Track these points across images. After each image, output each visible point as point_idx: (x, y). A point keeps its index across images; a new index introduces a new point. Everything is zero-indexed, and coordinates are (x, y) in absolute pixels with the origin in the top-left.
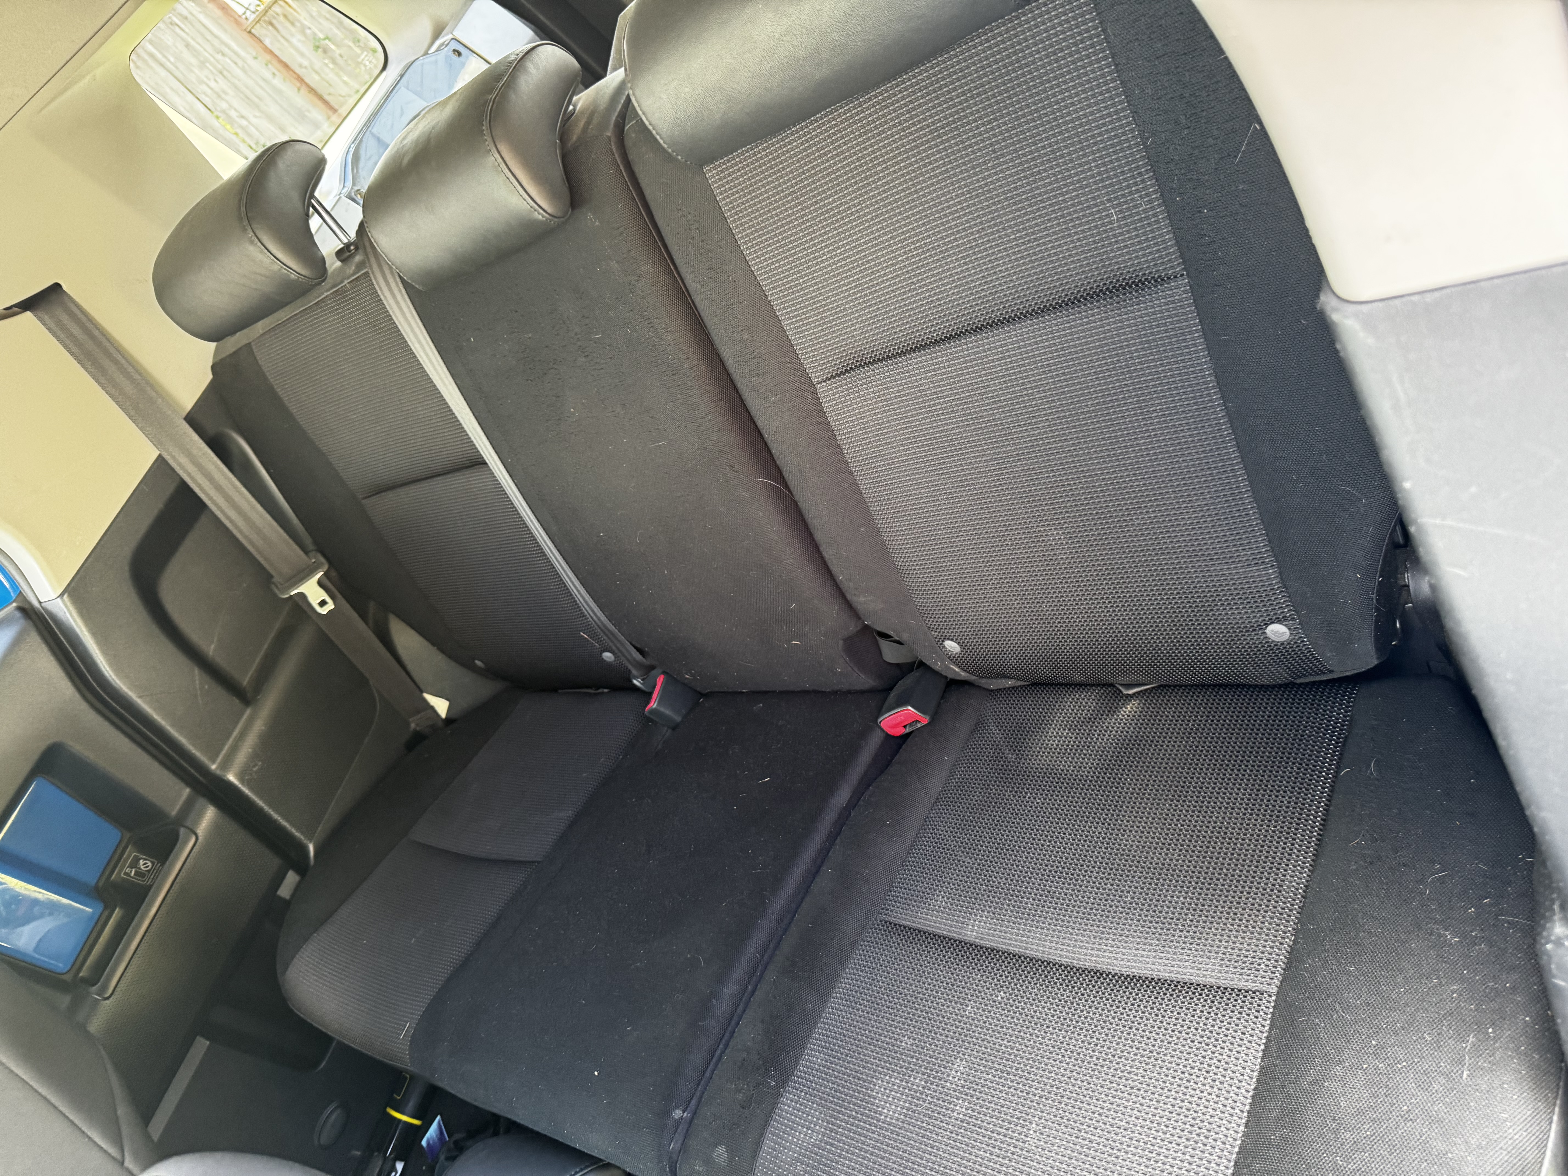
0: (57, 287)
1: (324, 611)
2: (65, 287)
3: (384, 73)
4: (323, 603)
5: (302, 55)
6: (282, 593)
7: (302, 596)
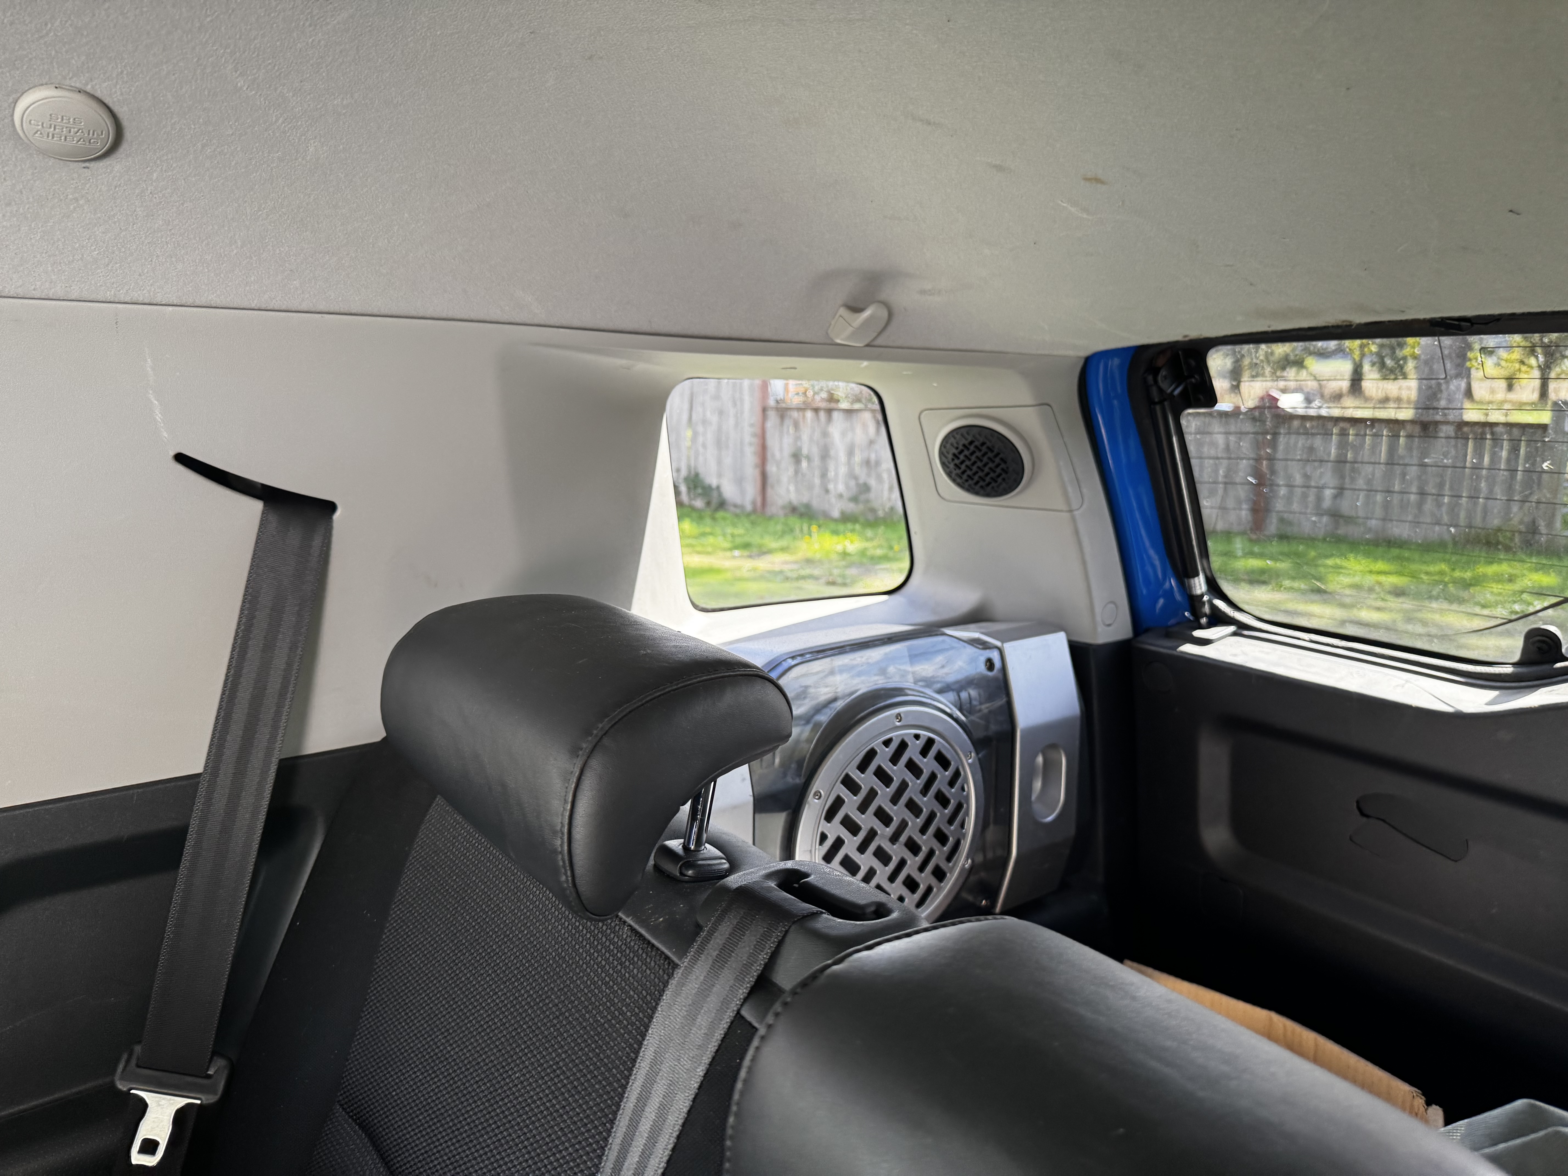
0: (329, 507)
1: (137, 1158)
2: (337, 516)
3: (885, 597)
4: (149, 1147)
5: (781, 450)
6: (122, 1078)
7: (142, 1107)
